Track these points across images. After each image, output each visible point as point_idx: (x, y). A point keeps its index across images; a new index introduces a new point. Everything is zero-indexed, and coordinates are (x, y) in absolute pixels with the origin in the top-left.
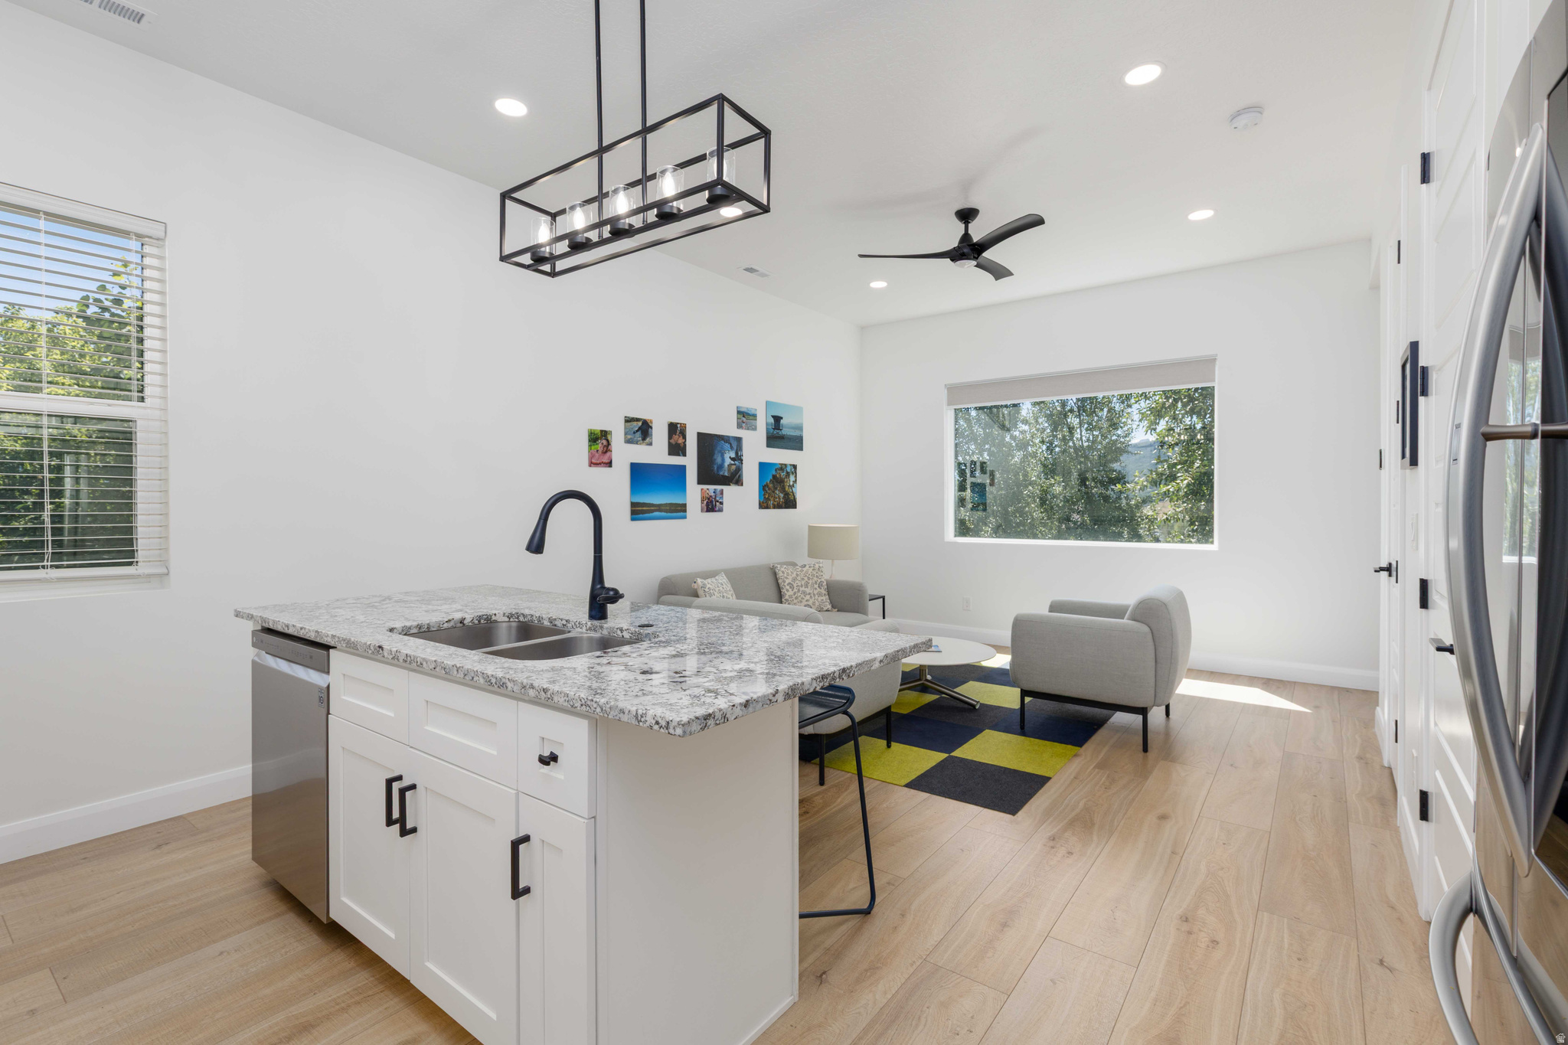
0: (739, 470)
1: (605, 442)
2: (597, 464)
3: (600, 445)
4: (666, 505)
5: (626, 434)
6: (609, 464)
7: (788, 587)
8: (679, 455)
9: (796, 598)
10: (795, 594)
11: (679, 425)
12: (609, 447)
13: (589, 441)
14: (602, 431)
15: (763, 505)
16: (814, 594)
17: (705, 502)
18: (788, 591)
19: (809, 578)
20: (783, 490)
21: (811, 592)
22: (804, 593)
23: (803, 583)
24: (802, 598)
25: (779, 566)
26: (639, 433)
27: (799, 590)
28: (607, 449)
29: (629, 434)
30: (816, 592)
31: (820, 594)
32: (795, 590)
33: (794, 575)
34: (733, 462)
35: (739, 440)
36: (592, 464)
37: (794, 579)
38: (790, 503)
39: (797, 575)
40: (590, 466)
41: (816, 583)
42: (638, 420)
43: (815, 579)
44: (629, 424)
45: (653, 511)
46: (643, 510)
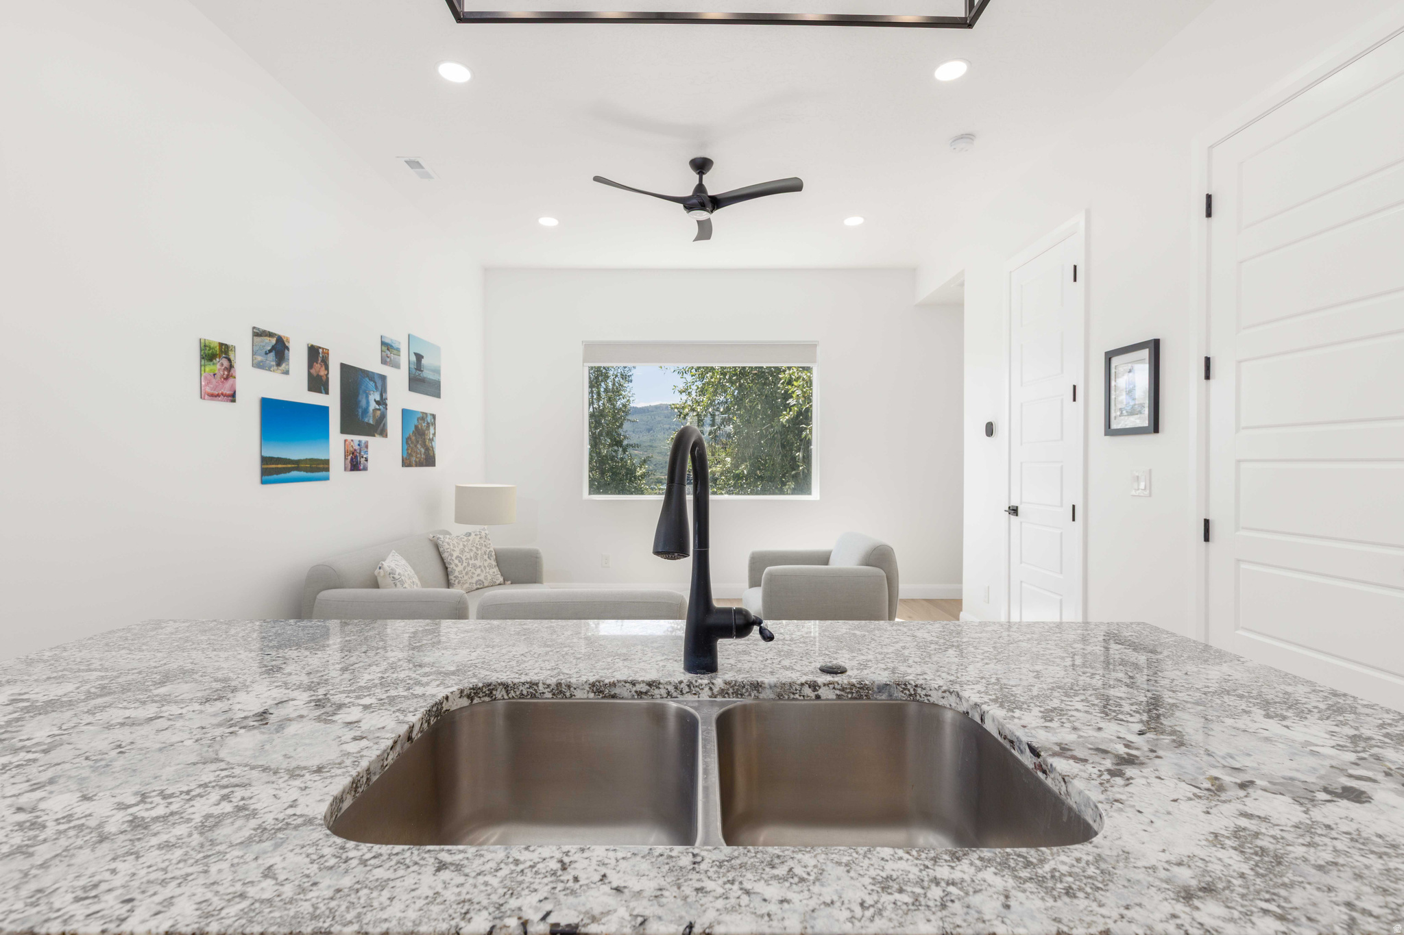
0: (383, 417)
1: (226, 363)
2: (213, 396)
3: (218, 366)
4: (306, 461)
6: (232, 397)
7: (456, 562)
8: (321, 392)
9: (467, 574)
10: (464, 569)
11: (321, 350)
12: (232, 371)
13: (202, 358)
15: (406, 463)
16: (485, 567)
17: (349, 458)
18: (457, 566)
19: (477, 548)
20: (424, 445)
21: (481, 564)
22: (474, 566)
23: (472, 554)
24: (473, 573)
25: (441, 536)
26: (272, 354)
27: (468, 564)
28: (229, 372)
30: (486, 564)
31: (490, 566)
32: (465, 564)
33: (461, 546)
34: (377, 407)
35: (383, 378)
36: (204, 394)
37: (462, 551)
38: (429, 461)
39: (464, 546)
40: (202, 397)
41: (485, 553)
42: (271, 335)
43: (484, 548)
45: (290, 470)
46: (278, 468)
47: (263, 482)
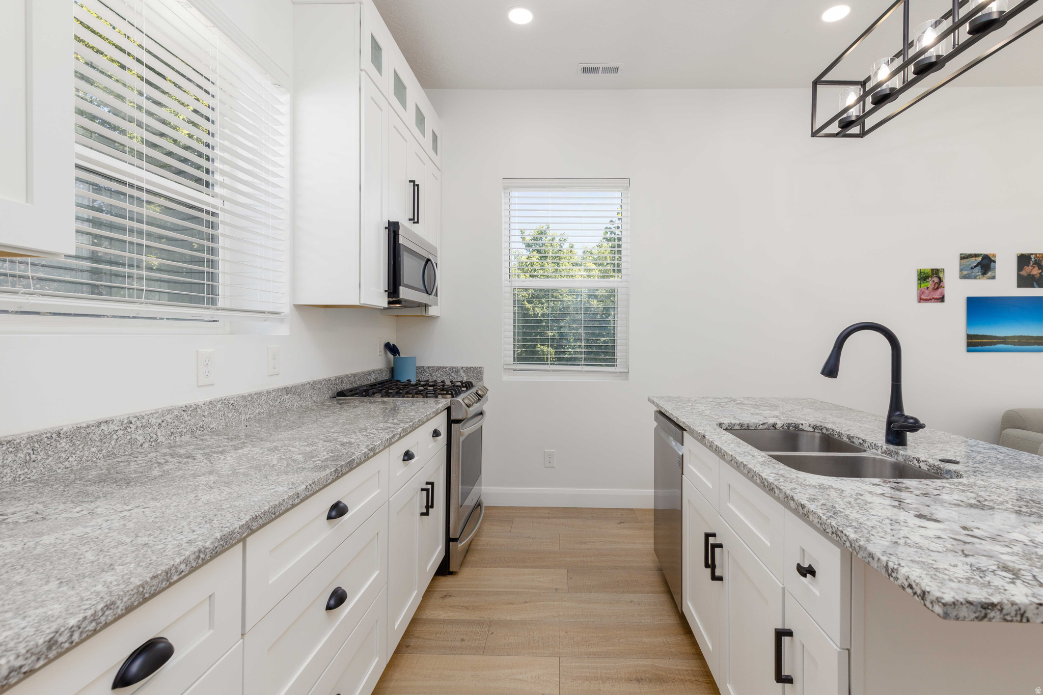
1: (936, 280)
2: (926, 300)
3: (931, 282)
4: (1015, 337)
5: (961, 270)
6: (942, 299)
8: (1034, 287)
11: (1033, 257)
12: (941, 284)
13: (919, 279)
14: (932, 270)
26: (978, 268)
28: (939, 284)
29: (966, 270)
36: (920, 300)
40: (919, 302)
42: (976, 256)
44: (965, 261)
46: (983, 342)
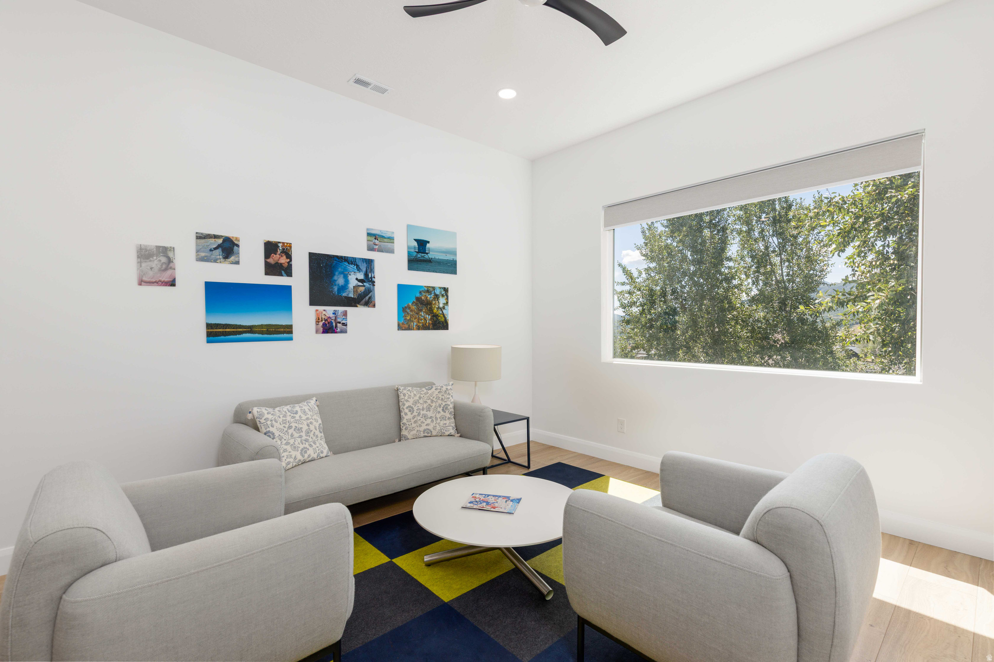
0: (369, 291)
1: (164, 259)
2: (150, 283)
3: (156, 262)
4: (262, 326)
5: (197, 251)
6: (173, 283)
7: (407, 411)
8: (282, 276)
9: (415, 422)
10: (414, 417)
11: (280, 245)
12: (171, 265)
13: (138, 257)
14: (158, 247)
15: (403, 326)
16: (436, 418)
17: (321, 324)
18: (406, 414)
19: (432, 401)
20: (430, 311)
21: (433, 415)
22: (425, 416)
23: (425, 406)
24: (422, 422)
25: (402, 388)
26: (219, 251)
27: (419, 415)
28: (168, 265)
29: (203, 252)
30: (438, 416)
31: (443, 418)
32: (415, 413)
33: (417, 398)
34: (360, 284)
35: (369, 262)
36: (141, 282)
37: (415, 403)
38: (439, 323)
39: (420, 398)
40: (140, 284)
41: (440, 406)
42: (216, 237)
43: (440, 402)
44: (203, 241)
46: (226, 331)
47: (208, 342)
